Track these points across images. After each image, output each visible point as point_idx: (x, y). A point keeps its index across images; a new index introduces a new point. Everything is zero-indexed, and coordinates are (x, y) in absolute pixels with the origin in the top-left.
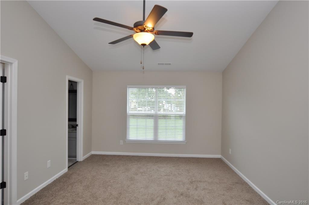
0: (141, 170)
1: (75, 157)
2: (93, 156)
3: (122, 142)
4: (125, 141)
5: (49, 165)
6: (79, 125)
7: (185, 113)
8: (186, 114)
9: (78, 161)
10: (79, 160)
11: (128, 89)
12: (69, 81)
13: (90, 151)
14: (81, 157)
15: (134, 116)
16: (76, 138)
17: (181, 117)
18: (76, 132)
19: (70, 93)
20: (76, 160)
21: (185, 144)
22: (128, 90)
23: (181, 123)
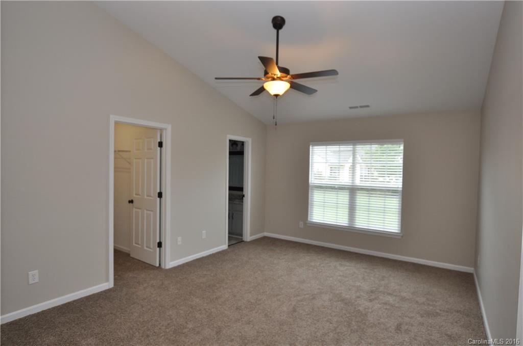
0: (313, 264)
1: (241, 235)
2: (265, 238)
3: (301, 225)
4: (306, 223)
5: (204, 236)
6: (246, 196)
7: (401, 186)
8: (403, 188)
9: (243, 241)
10: (245, 240)
11: (311, 147)
12: (230, 141)
13: (264, 231)
14: (248, 236)
15: (320, 187)
16: (242, 211)
17: (393, 192)
18: (242, 205)
19: (232, 156)
20: (242, 239)
21: (400, 237)
22: (311, 150)
23: (394, 204)
